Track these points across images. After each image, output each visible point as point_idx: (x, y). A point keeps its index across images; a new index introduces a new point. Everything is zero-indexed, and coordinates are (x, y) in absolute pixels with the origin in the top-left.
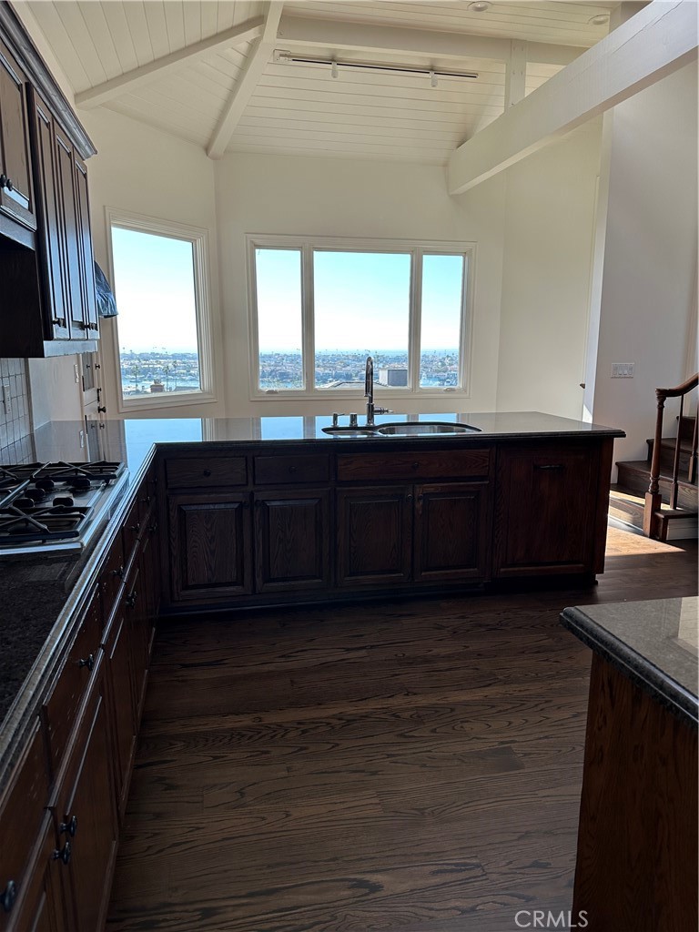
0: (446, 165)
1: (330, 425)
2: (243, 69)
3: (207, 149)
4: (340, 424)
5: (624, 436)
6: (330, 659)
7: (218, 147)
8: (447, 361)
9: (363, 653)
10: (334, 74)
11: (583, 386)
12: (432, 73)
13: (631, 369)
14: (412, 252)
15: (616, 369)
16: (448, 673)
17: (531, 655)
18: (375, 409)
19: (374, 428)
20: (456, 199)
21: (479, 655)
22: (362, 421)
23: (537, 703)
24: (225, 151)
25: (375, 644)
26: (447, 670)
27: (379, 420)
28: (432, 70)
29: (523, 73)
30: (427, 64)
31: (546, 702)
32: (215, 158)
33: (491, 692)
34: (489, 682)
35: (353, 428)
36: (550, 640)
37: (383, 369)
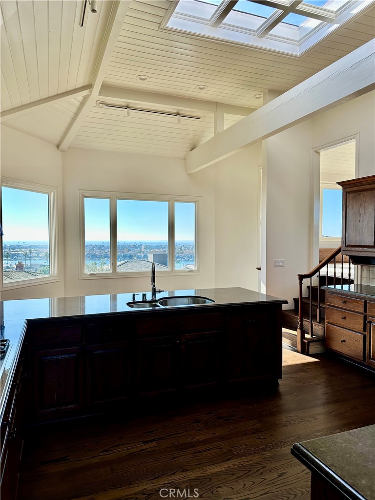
0: (185, 159)
1: (131, 300)
2: (79, 109)
3: (58, 147)
4: (137, 300)
5: (288, 303)
6: (133, 450)
7: (64, 146)
8: (183, 248)
9: (153, 444)
10: (128, 114)
11: (259, 269)
12: (178, 116)
13: (283, 262)
14: (169, 201)
15: (275, 262)
16: (205, 453)
17: (250, 436)
18: (156, 290)
19: (156, 301)
20: (190, 175)
21: (221, 438)
22: (149, 297)
23: (258, 469)
24: (68, 148)
25: (160, 436)
26: (204, 451)
27: (158, 296)
28: (178, 114)
29: (222, 118)
30: (175, 111)
31: (263, 467)
32: (62, 151)
33: (231, 464)
34: (228, 457)
35: (144, 301)
36: (259, 424)
37: (150, 253)
